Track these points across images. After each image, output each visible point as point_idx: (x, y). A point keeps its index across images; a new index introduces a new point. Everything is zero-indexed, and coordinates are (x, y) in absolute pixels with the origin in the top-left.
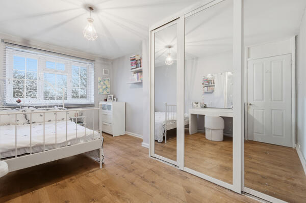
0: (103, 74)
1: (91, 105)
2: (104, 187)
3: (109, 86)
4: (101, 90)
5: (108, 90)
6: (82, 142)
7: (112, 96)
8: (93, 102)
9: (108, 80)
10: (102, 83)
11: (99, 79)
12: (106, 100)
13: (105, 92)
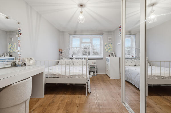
0: (108, 40)
1: (101, 59)
2: (78, 107)
3: (112, 47)
4: (107, 50)
5: (111, 50)
6: (77, 77)
7: (113, 53)
8: (102, 57)
9: (111, 43)
10: (107, 46)
11: (106, 44)
12: (109, 56)
13: (109, 51)
